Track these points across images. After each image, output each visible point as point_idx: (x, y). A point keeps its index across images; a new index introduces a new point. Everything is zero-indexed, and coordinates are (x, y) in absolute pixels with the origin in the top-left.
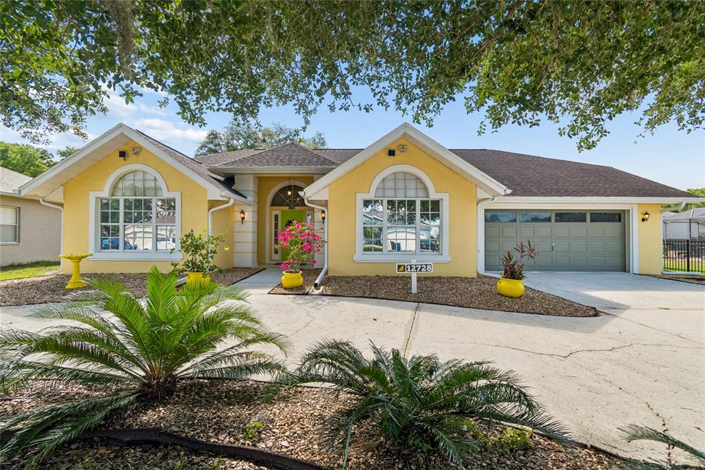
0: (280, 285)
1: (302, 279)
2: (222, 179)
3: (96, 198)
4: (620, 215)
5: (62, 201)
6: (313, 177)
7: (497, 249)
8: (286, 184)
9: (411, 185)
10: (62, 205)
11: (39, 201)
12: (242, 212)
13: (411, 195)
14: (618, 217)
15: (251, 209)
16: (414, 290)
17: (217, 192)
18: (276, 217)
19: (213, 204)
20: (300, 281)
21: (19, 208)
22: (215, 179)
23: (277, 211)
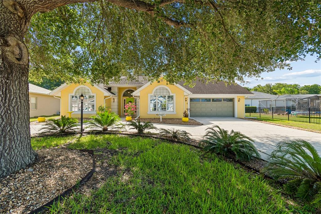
0: (125, 120)
1: (131, 118)
2: (107, 88)
3: (71, 95)
4: (232, 99)
5: (60, 96)
6: (136, 88)
7: (194, 110)
8: (128, 89)
9: (165, 91)
10: (60, 97)
11: (53, 96)
12: (114, 99)
13: (165, 94)
14: (232, 100)
15: (116, 98)
16: (161, 121)
17: (107, 93)
18: (125, 100)
19: (105, 97)
20: (131, 119)
21: (37, 97)
22: (105, 89)
23: (125, 98)
